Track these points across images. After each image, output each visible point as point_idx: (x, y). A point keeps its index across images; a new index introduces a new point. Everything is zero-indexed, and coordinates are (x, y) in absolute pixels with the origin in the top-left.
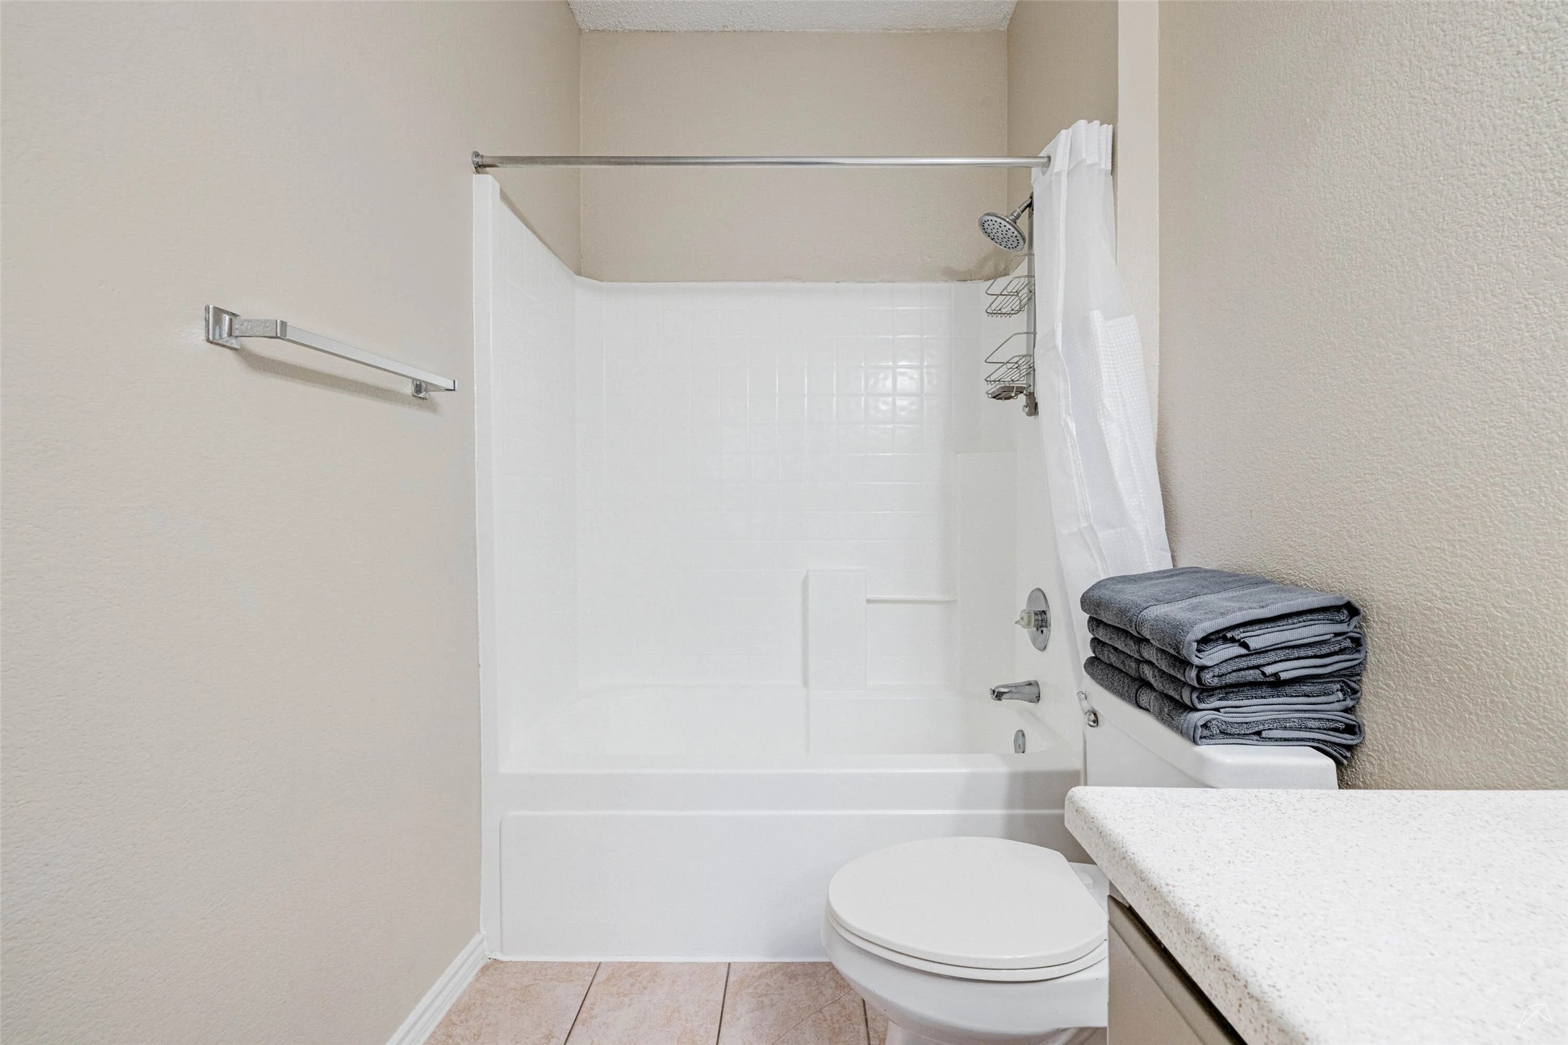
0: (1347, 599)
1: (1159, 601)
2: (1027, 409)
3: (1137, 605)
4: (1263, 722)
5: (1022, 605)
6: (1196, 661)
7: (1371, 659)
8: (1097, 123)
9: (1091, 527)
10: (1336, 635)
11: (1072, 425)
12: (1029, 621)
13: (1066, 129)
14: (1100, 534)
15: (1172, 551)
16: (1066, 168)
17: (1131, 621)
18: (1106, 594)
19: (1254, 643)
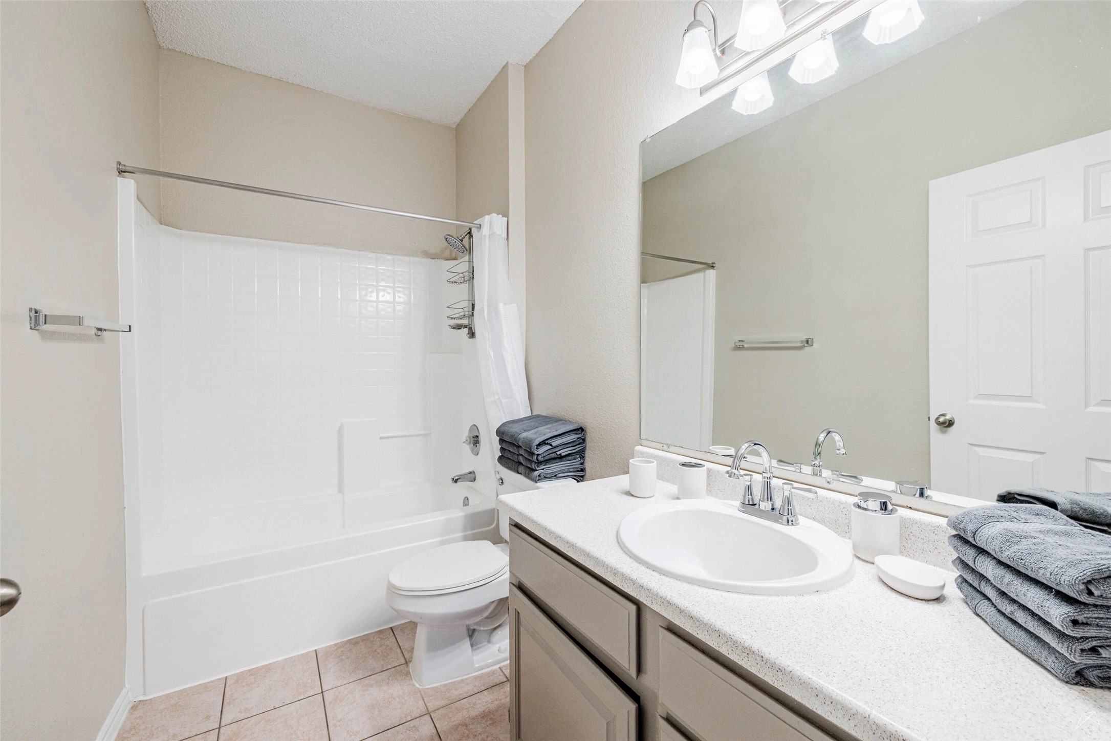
0: (581, 426)
1: (525, 431)
2: (469, 335)
3: (517, 433)
4: (557, 472)
5: (465, 434)
6: (536, 453)
7: (587, 445)
8: (501, 216)
9: (499, 399)
10: (578, 438)
11: (492, 354)
12: (470, 441)
13: (489, 215)
14: (503, 401)
15: (531, 406)
16: (488, 234)
17: (515, 439)
18: (506, 429)
19: (554, 444)
